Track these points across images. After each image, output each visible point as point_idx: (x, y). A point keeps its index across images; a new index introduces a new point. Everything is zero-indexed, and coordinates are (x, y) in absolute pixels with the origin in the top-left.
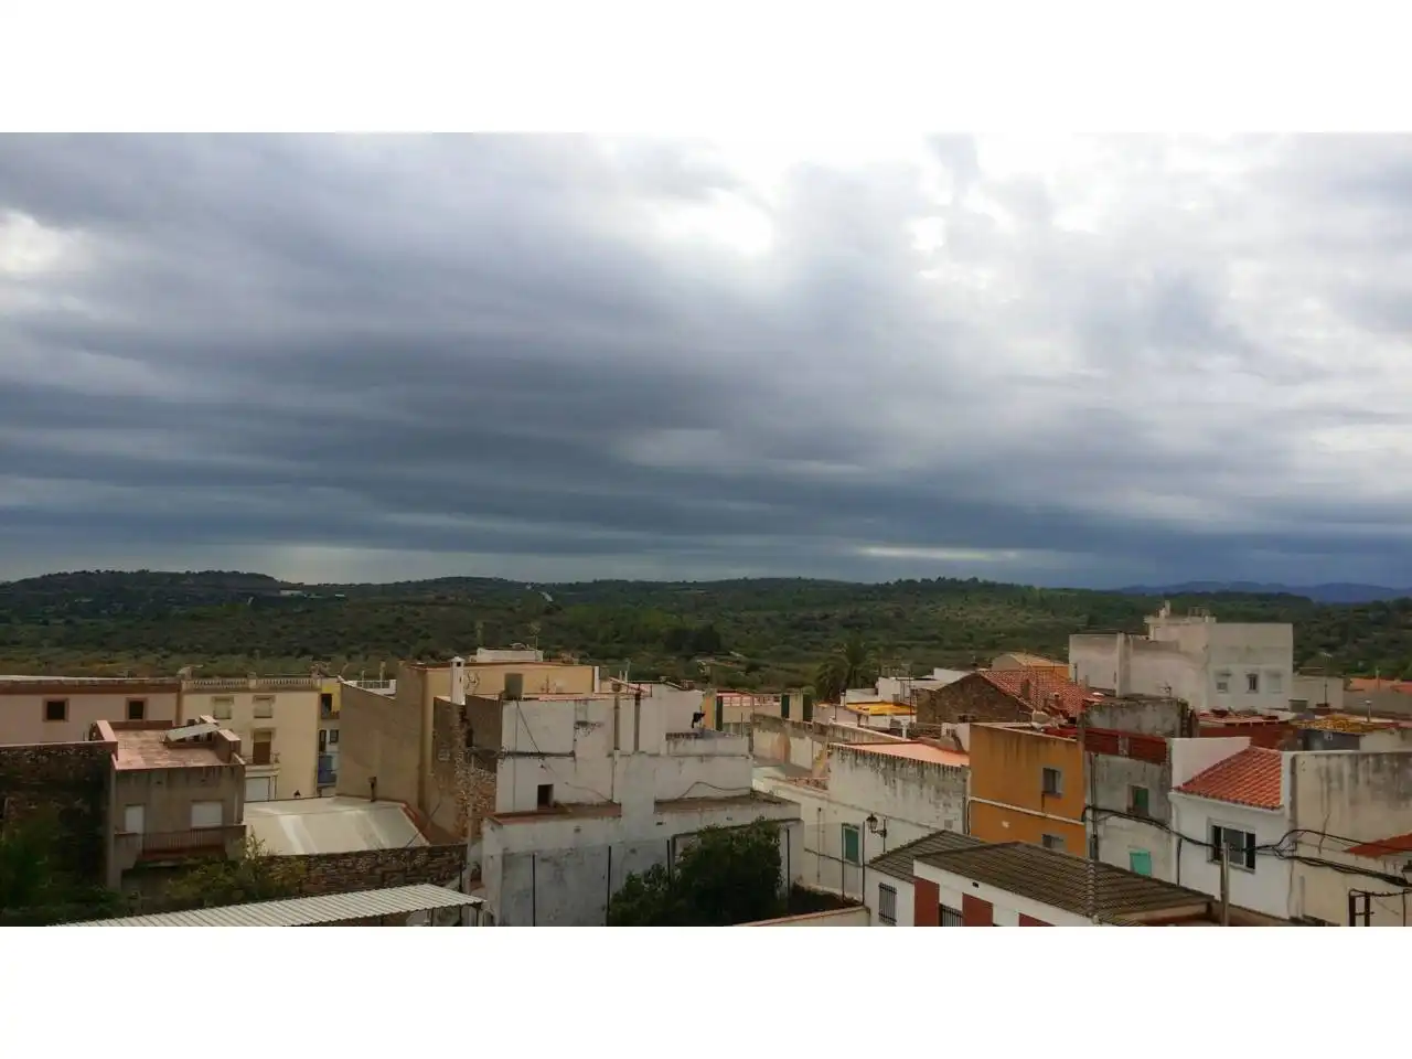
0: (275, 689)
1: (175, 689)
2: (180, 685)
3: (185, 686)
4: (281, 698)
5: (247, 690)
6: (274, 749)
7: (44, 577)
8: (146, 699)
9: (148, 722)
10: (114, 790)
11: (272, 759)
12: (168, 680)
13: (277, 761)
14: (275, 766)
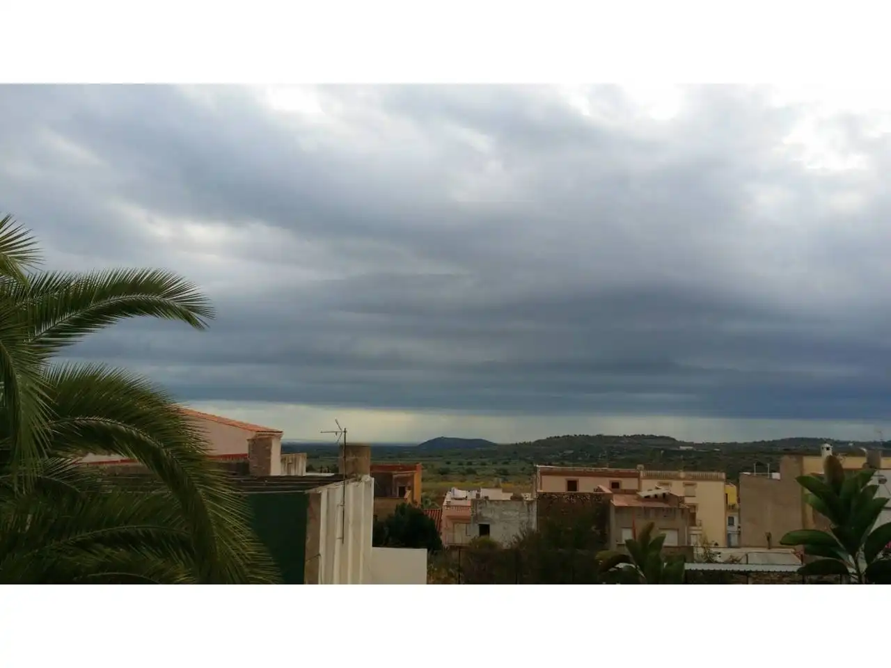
0: (695, 478)
1: (637, 476)
2: (639, 473)
3: (642, 474)
4: (701, 485)
5: (679, 479)
6: (698, 516)
7: (548, 438)
8: (621, 482)
9: (622, 490)
10: (613, 517)
11: (698, 523)
12: (633, 471)
13: (701, 525)
14: (700, 528)
